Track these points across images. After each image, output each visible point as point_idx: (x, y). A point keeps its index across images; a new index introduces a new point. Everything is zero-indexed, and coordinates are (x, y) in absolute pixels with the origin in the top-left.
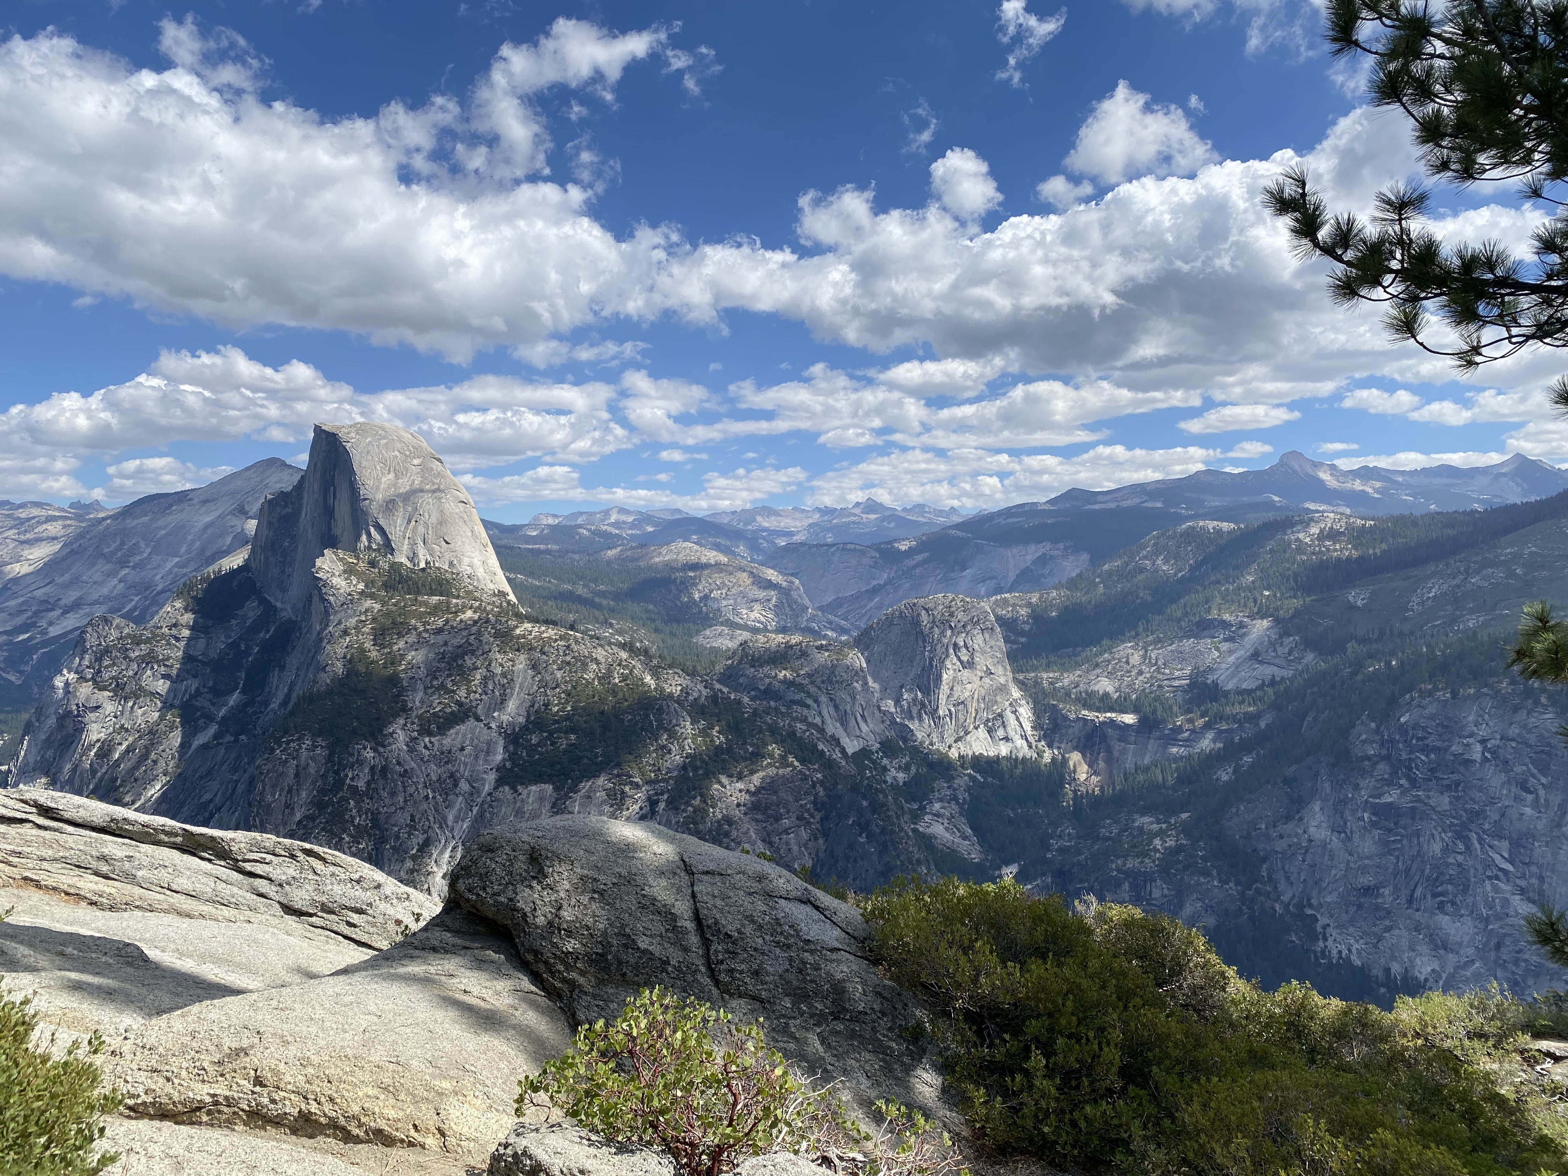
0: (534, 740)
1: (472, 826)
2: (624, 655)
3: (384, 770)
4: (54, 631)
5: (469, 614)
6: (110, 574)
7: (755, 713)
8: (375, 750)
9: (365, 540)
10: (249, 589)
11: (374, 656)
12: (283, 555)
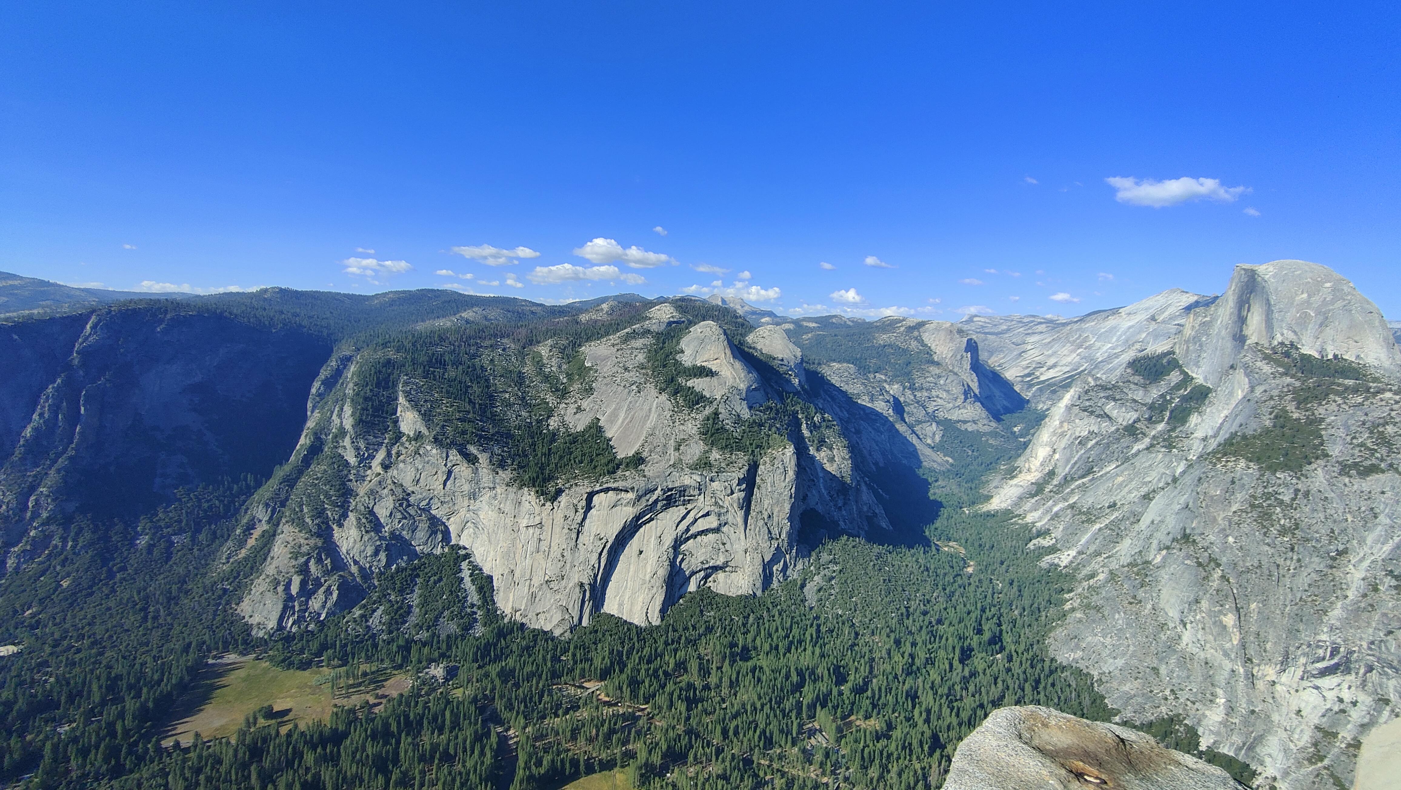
3: (1307, 492)
8: (1299, 479)
9: (1279, 338)
10: (1174, 364)
11: (1295, 416)
12: (1201, 346)
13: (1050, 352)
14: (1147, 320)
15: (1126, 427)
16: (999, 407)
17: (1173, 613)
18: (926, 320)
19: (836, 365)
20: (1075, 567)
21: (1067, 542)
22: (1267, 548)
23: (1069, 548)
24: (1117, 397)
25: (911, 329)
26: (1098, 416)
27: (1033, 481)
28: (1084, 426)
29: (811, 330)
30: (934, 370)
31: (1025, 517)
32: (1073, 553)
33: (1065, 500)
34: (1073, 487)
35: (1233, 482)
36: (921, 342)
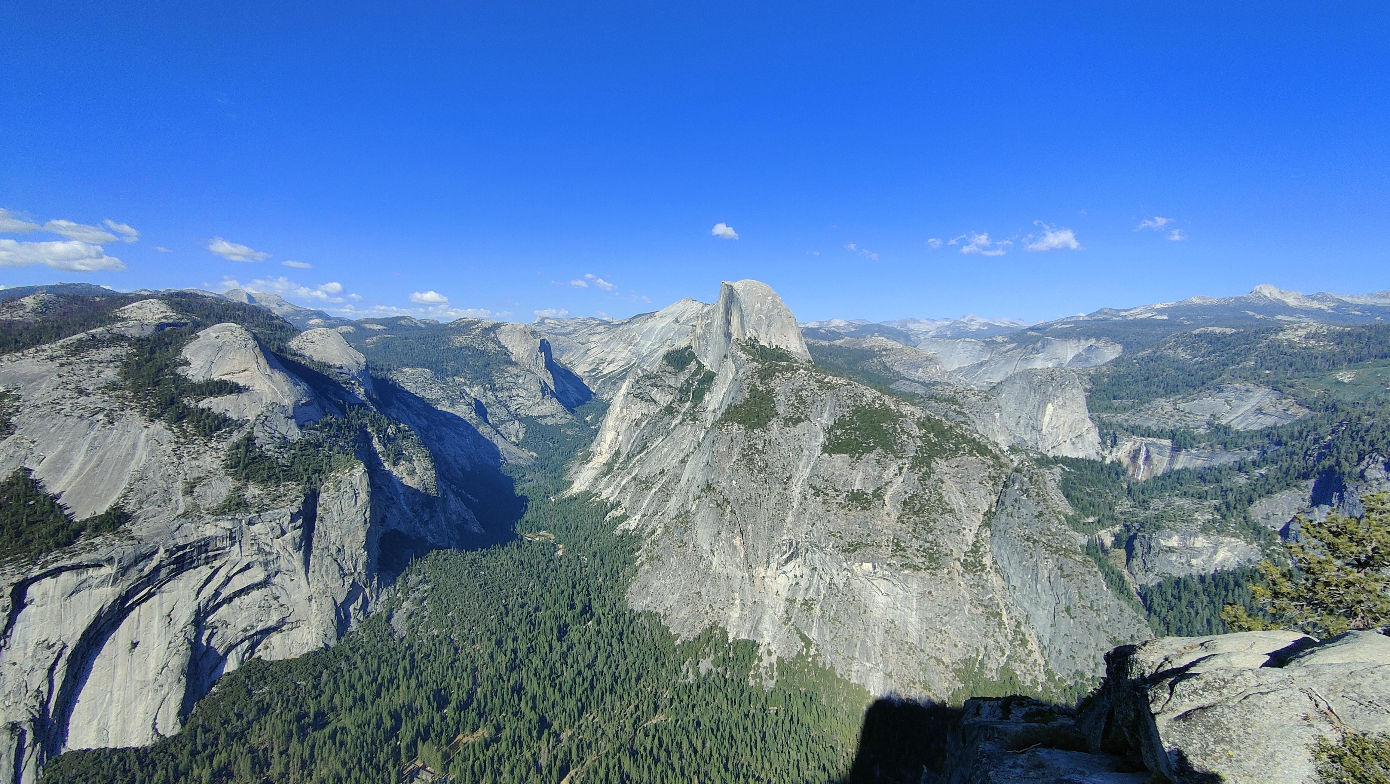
0: (839, 433)
1: (811, 471)
2: (880, 394)
3: (770, 441)
4: (605, 372)
5: (802, 371)
6: (625, 348)
7: (951, 427)
8: (765, 432)
9: (748, 335)
10: (693, 356)
11: (760, 389)
12: (707, 341)
13: (609, 349)
14: (673, 322)
15: (666, 407)
16: (573, 400)
17: (706, 547)
18: (501, 322)
19: (409, 370)
20: (640, 528)
21: (633, 508)
22: (753, 484)
23: (635, 514)
24: (659, 384)
25: (486, 331)
26: (646, 401)
27: (605, 462)
28: (638, 410)
29: (375, 333)
30: (513, 370)
31: (601, 495)
32: (638, 517)
33: (629, 474)
34: (634, 462)
35: (732, 441)
36: (498, 343)
